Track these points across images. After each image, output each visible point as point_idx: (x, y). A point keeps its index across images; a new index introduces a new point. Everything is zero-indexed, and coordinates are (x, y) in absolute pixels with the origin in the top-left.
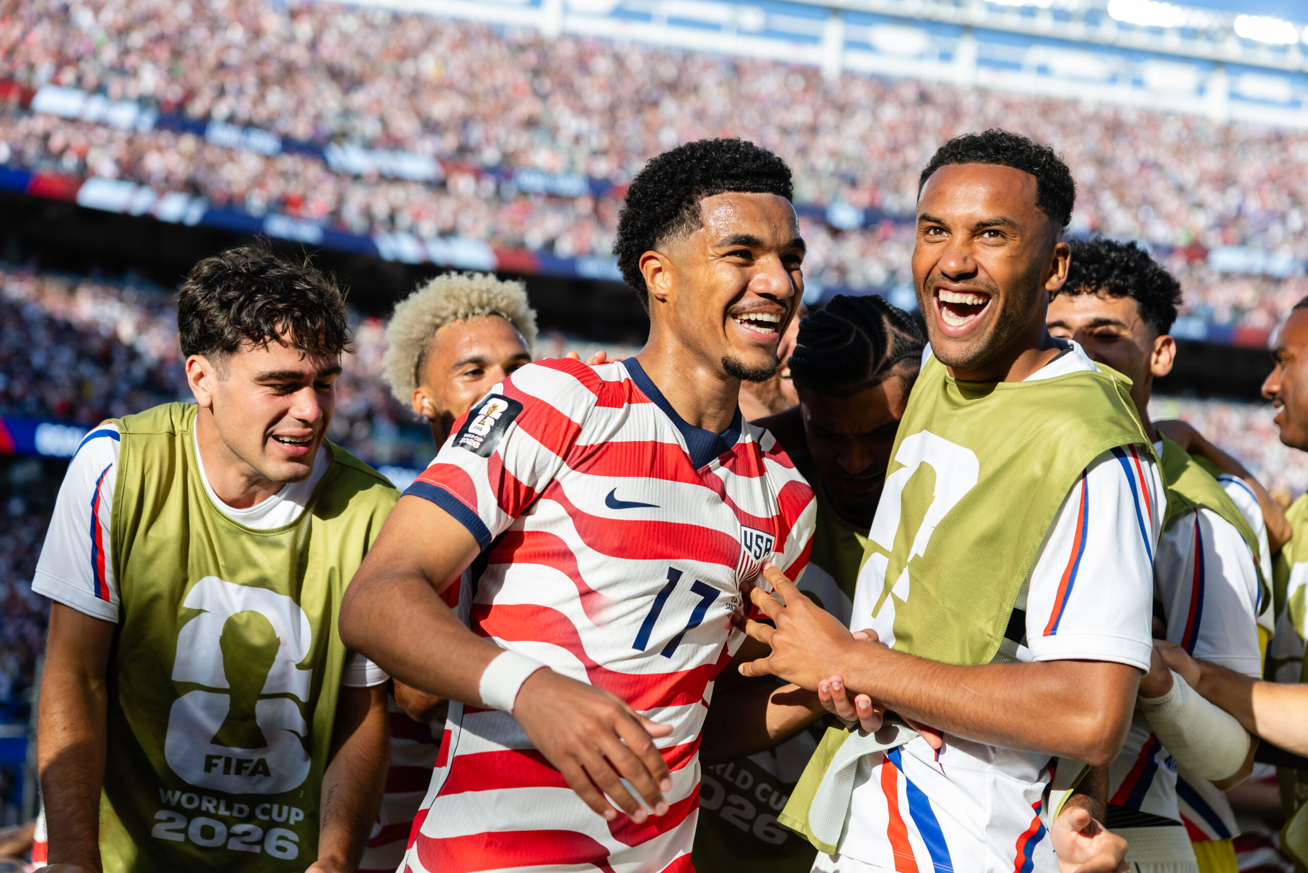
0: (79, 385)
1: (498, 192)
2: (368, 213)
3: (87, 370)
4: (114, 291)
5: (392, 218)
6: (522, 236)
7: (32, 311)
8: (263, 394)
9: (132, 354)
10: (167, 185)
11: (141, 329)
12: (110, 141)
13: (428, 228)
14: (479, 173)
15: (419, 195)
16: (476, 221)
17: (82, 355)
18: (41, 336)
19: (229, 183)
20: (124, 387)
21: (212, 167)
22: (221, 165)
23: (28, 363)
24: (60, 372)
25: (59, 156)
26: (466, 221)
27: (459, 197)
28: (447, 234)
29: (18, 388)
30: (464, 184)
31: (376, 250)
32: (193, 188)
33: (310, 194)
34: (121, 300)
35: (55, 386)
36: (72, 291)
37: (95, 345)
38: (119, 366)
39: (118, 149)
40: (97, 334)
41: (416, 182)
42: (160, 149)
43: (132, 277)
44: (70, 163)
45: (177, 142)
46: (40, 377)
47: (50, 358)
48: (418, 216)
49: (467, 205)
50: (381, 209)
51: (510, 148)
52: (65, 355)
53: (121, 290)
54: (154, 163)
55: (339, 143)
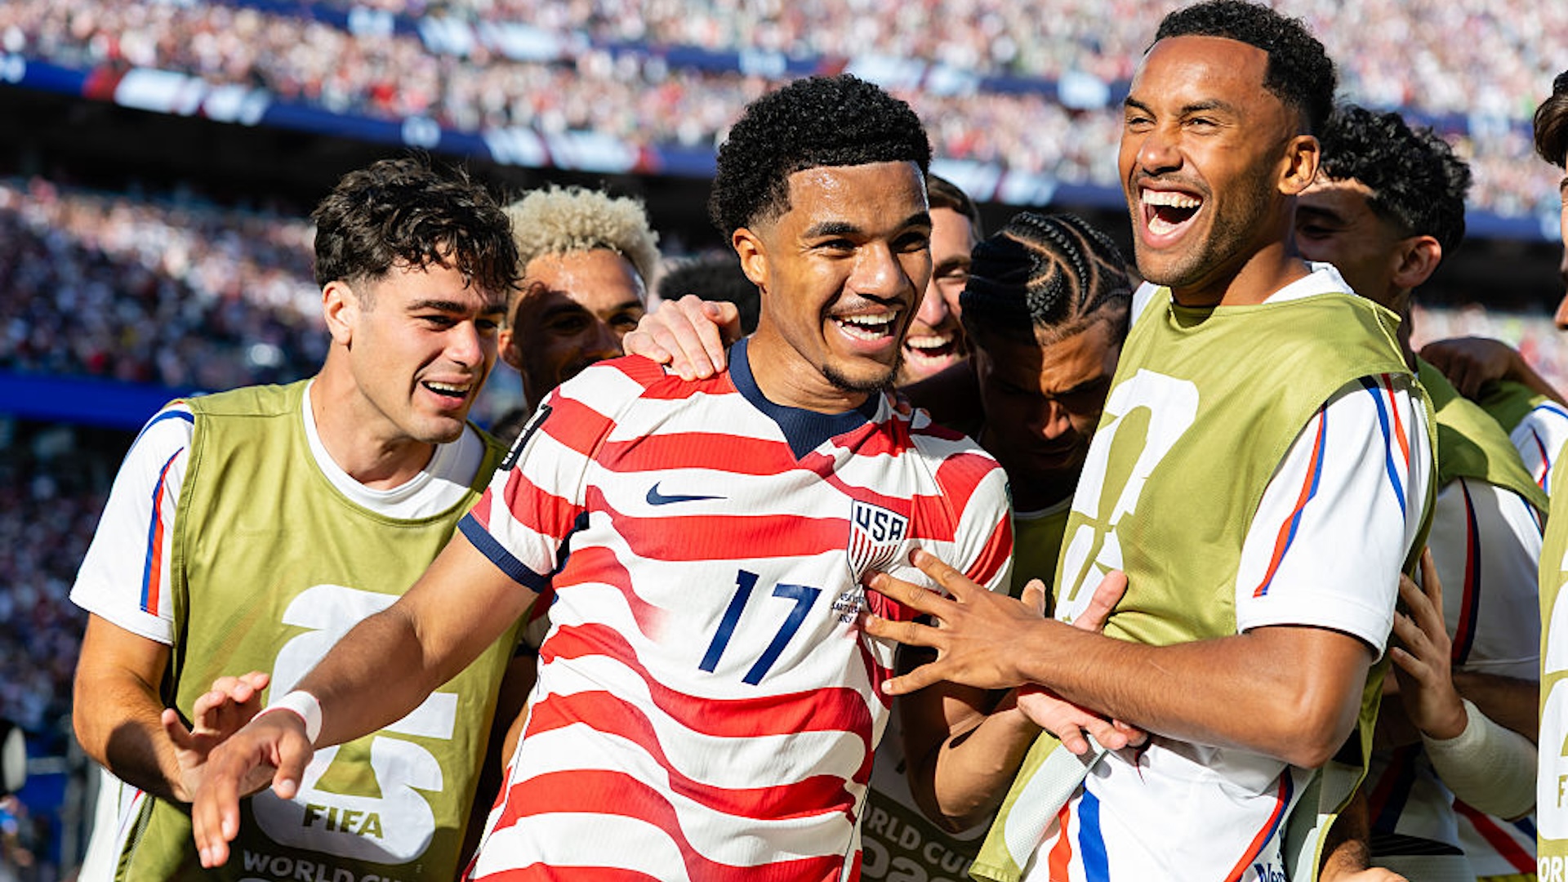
0: (118, 330)
1: (642, 72)
2: (477, 104)
3: (128, 312)
4: (159, 212)
5: (508, 110)
6: (674, 128)
7: (59, 241)
8: (415, 328)
9: (185, 291)
10: (223, 75)
11: (194, 259)
12: (148, 22)
13: (553, 121)
14: (616, 50)
15: (541, 79)
16: (615, 110)
17: (120, 294)
18: (70, 271)
19: (300, 71)
20: (175, 333)
21: (278, 50)
22: (290, 47)
23: (53, 306)
24: (94, 316)
25: (85, 42)
26: (601, 111)
27: (592, 80)
28: (581, 127)
29: (41, 338)
30: (598, 64)
31: (487, 151)
32: (256, 78)
33: (403, 81)
34: (168, 222)
35: (88, 334)
36: (106, 213)
37: (137, 281)
38: (167, 308)
39: (161, 31)
40: (140, 266)
41: (537, 63)
42: (213, 31)
43: (183, 194)
44: (99, 49)
45: (233, 19)
46: (69, 323)
47: (81, 299)
48: (541, 107)
49: (603, 90)
50: (494, 98)
51: (657, 17)
52: (100, 294)
53: (168, 210)
54: (206, 47)
55: (437, 16)
